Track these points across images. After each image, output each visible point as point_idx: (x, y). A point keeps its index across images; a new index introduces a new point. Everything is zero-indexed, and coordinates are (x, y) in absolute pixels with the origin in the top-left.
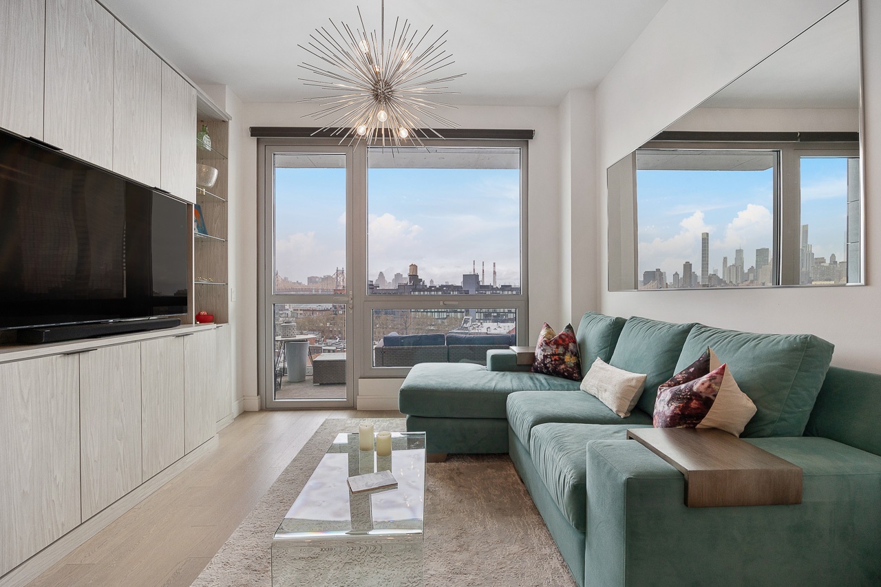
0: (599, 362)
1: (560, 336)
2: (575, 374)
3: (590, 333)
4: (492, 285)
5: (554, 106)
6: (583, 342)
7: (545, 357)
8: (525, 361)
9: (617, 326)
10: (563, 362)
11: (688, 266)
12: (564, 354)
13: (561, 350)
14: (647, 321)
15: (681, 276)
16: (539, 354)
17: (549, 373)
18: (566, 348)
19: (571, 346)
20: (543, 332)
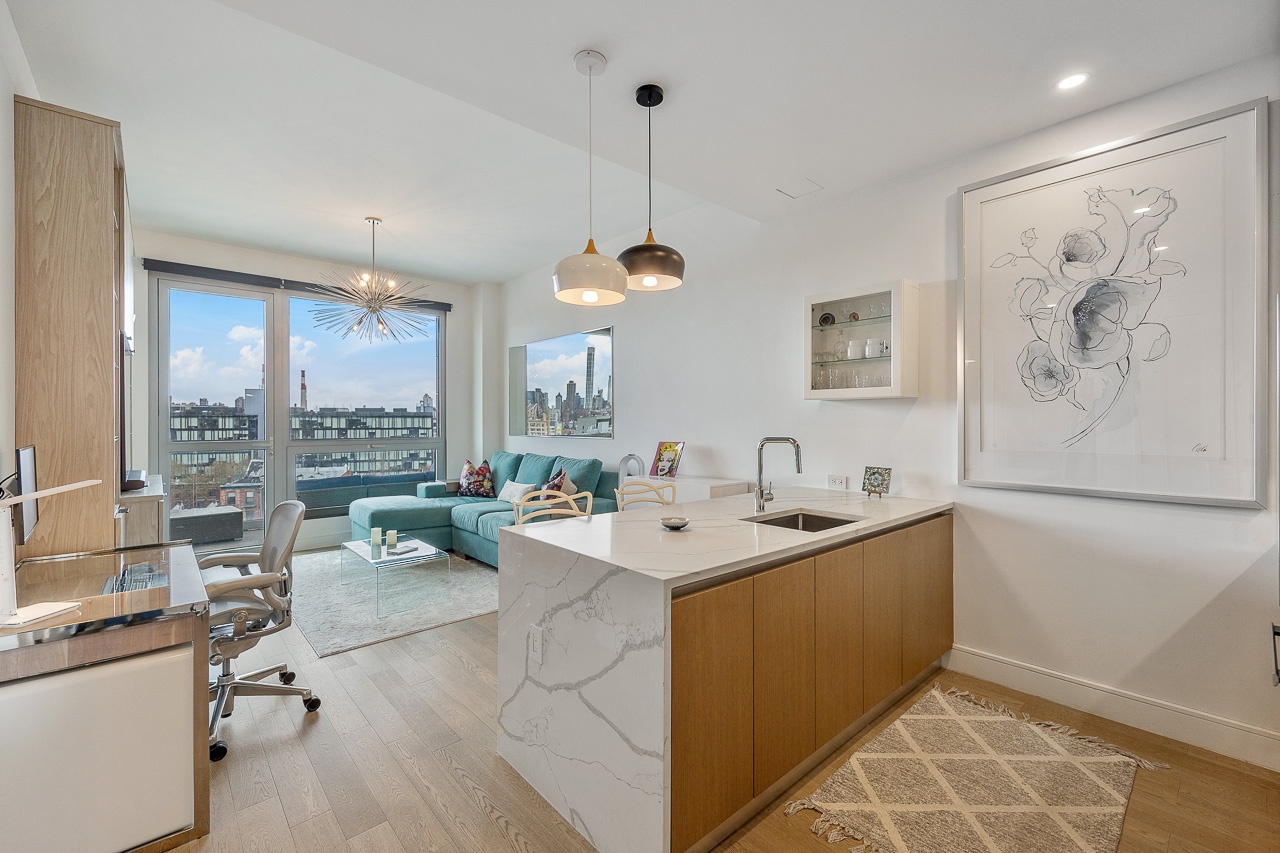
0: (508, 482)
1: (480, 468)
2: (492, 494)
3: (501, 465)
4: (299, 406)
5: (469, 287)
6: (495, 471)
7: (469, 484)
8: (453, 489)
9: (519, 459)
10: (482, 486)
11: (571, 386)
12: (483, 481)
13: (481, 478)
14: (536, 456)
15: (564, 398)
16: (464, 482)
17: (472, 495)
18: (485, 477)
19: (488, 475)
20: (466, 467)
